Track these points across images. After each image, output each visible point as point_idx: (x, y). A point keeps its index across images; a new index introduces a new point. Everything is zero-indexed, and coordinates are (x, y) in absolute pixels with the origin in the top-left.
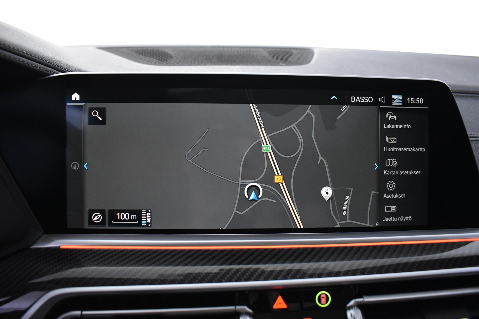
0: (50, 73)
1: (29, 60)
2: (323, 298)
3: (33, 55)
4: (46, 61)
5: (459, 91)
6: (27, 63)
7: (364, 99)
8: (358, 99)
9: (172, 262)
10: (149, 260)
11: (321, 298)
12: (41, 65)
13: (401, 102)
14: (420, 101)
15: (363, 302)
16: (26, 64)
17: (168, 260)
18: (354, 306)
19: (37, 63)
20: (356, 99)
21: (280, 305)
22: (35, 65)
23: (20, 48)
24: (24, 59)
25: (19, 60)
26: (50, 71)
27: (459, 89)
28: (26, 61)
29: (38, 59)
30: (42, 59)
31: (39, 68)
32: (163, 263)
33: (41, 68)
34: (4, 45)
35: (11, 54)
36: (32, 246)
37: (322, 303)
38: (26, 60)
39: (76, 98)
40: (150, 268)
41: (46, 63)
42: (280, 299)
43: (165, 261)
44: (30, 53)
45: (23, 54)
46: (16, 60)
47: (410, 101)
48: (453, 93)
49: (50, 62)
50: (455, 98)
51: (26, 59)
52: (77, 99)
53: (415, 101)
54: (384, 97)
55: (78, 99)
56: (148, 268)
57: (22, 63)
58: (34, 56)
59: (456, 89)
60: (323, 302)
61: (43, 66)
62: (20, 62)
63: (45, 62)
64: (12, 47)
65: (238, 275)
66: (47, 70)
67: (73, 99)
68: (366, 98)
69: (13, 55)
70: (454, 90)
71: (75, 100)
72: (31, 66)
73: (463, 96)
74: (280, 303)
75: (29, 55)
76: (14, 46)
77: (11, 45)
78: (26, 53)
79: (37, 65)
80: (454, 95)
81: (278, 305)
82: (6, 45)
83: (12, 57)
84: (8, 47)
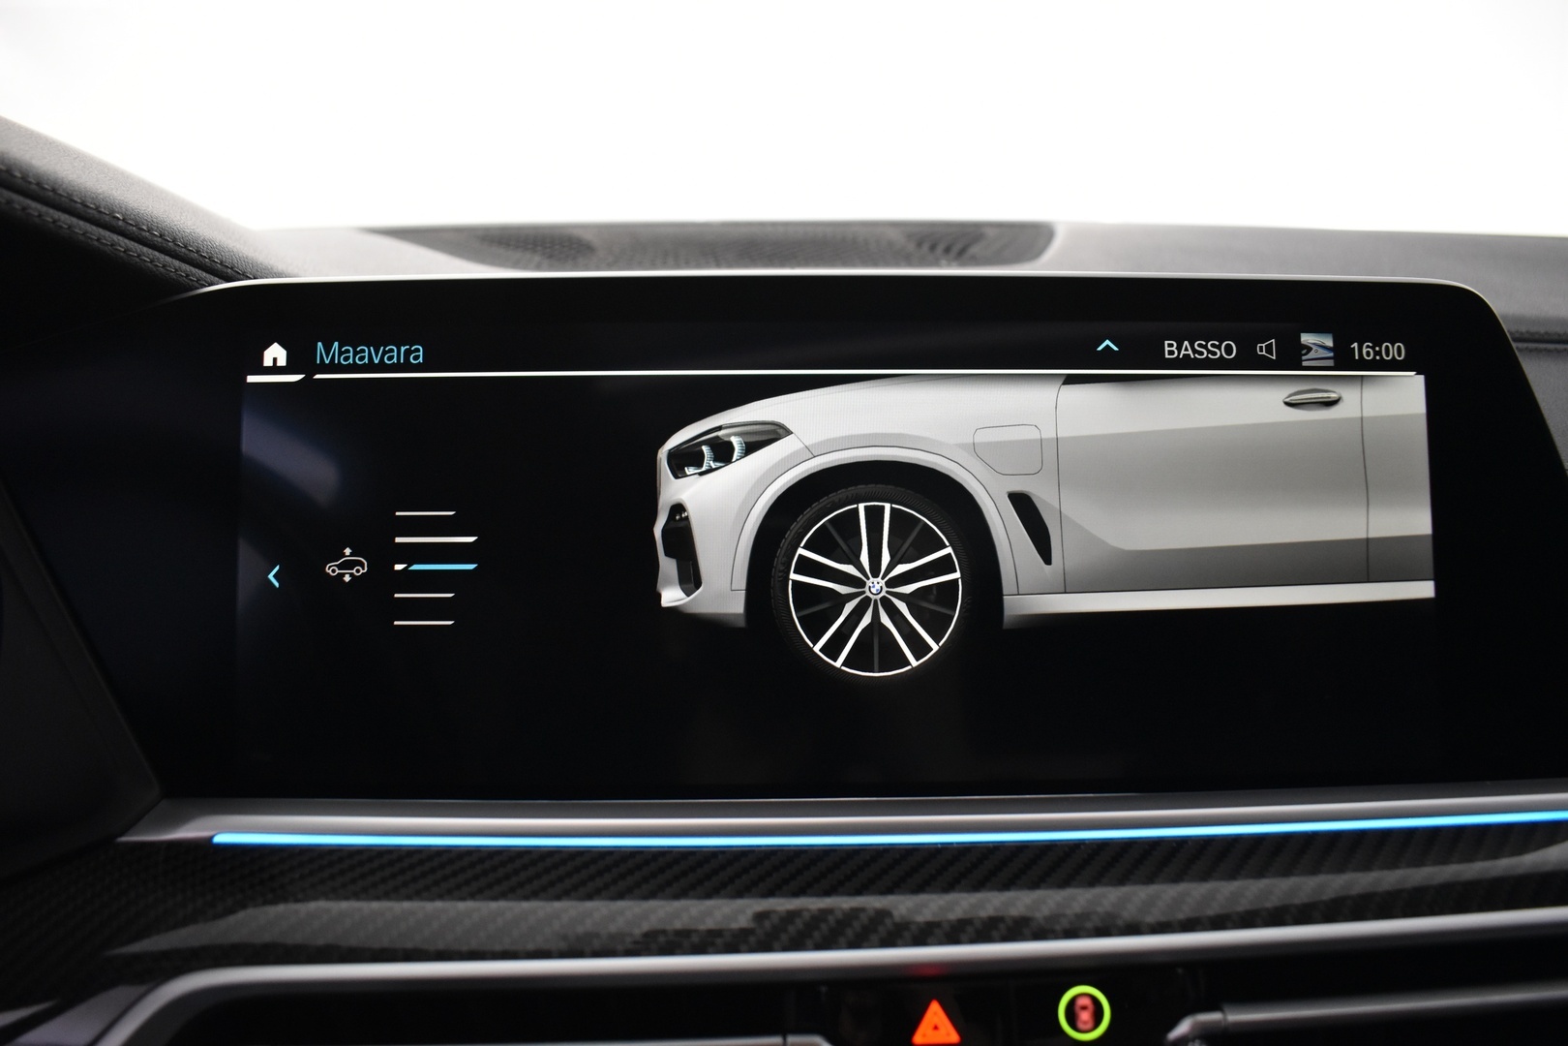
0: (197, 285)
1: (132, 243)
2: (1084, 1008)
3: (145, 228)
4: (186, 247)
5: (1537, 333)
6: (125, 252)
7: (1205, 347)
8: (1186, 349)
9: (575, 888)
10: (498, 881)
11: (1077, 1009)
12: (168, 259)
13: (1331, 354)
15: (1223, 1024)
16: (122, 254)
17: (561, 879)
18: (1193, 1040)
19: (157, 253)
20: (1179, 349)
21: (936, 1032)
22: (151, 257)
23: (103, 204)
24: (115, 237)
25: (98, 240)
26: (198, 280)
27: (1534, 329)
28: (123, 245)
29: (159, 240)
30: (174, 241)
31: (164, 266)
32: (544, 889)
33: (170, 266)
34: (54, 190)
35: (74, 220)
36: (122, 834)
37: (1081, 1026)
38: (123, 242)
39: (275, 360)
40: (502, 904)
41: (187, 252)
42: (935, 1013)
43: (552, 884)
44: (135, 220)
45: (114, 223)
46: (91, 239)
47: (1362, 353)
48: (1515, 340)
49: (198, 252)
50: (1521, 359)
51: (120, 238)
52: (279, 364)
53: (1376, 354)
54: (1273, 340)
55: (282, 362)
56: (494, 905)
57: (108, 249)
58: (148, 231)
59: (1523, 329)
60: (1085, 1023)
61: (177, 263)
62: (101, 247)
63: (183, 250)
64: (80, 198)
65: (791, 929)
66: (187, 276)
67: (268, 362)
68: (1213, 346)
69: (81, 223)
70: (1517, 332)
71: (271, 365)
72: (137, 260)
73: (1549, 351)
74: (936, 1026)
75: (131, 225)
76: (85, 197)
77: (75, 193)
78: (124, 220)
79: (158, 259)
80: (1517, 348)
81: (930, 1032)
82: (60, 192)
83: (76, 230)
84: (67, 201)
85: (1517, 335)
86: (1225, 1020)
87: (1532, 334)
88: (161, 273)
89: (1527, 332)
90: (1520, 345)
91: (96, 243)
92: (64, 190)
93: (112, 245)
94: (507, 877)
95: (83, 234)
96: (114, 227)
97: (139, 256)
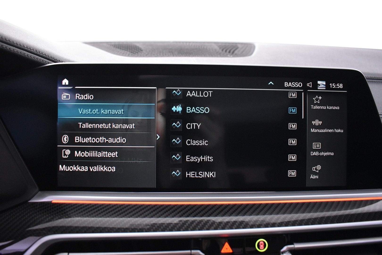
0: (45, 63)
1: (29, 53)
2: (262, 244)
3: (32, 49)
4: (42, 53)
5: (372, 77)
6: (27, 55)
7: (295, 84)
8: (290, 84)
9: (141, 215)
10: (122, 213)
11: (260, 244)
12: (38, 57)
14: (340, 86)
17: (137, 213)
18: (287, 251)
20: (288, 84)
22: (34, 56)
23: (21, 43)
24: (25, 52)
25: (21, 53)
26: (45, 62)
29: (36, 52)
30: (39, 52)
32: (133, 215)
33: (38, 59)
34: (9, 40)
35: (14, 48)
36: (29, 200)
37: (261, 248)
38: (27, 53)
40: (123, 219)
41: (42, 55)
42: (227, 245)
43: (135, 214)
46: (19, 53)
47: (332, 86)
49: (45, 54)
50: (368, 84)
52: (66, 84)
53: (336, 86)
54: (311, 83)
56: (121, 219)
59: (369, 76)
61: (40, 58)
64: (16, 42)
65: (193, 225)
66: (43, 61)
68: (297, 84)
69: (16, 49)
71: (64, 84)
72: (30, 57)
73: (375, 82)
74: (227, 249)
75: (29, 48)
76: (17, 42)
77: (14, 41)
78: (27, 47)
79: (35, 57)
80: (367, 81)
81: (225, 250)
82: (11, 41)
83: (15, 51)
84: (12, 43)
85: (368, 78)
86: (294, 247)
87: (371, 77)
88: (36, 60)
89: (370, 77)
90: (368, 80)
91: (20, 54)
92: (12, 40)
93: (24, 54)
94: (124, 212)
95: (17, 51)
96: (24, 49)
97: (31, 56)
